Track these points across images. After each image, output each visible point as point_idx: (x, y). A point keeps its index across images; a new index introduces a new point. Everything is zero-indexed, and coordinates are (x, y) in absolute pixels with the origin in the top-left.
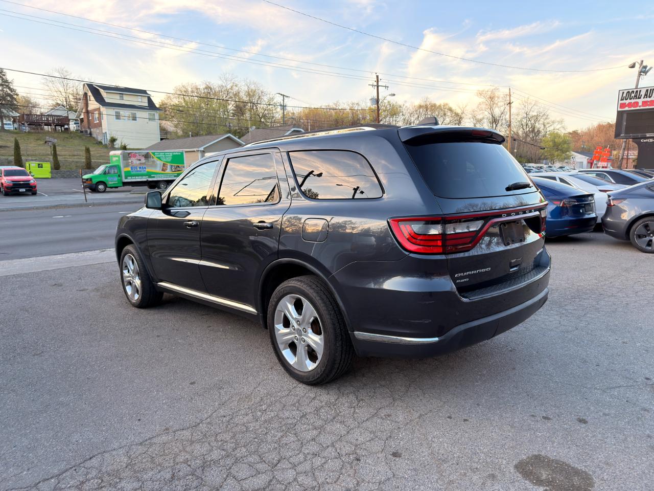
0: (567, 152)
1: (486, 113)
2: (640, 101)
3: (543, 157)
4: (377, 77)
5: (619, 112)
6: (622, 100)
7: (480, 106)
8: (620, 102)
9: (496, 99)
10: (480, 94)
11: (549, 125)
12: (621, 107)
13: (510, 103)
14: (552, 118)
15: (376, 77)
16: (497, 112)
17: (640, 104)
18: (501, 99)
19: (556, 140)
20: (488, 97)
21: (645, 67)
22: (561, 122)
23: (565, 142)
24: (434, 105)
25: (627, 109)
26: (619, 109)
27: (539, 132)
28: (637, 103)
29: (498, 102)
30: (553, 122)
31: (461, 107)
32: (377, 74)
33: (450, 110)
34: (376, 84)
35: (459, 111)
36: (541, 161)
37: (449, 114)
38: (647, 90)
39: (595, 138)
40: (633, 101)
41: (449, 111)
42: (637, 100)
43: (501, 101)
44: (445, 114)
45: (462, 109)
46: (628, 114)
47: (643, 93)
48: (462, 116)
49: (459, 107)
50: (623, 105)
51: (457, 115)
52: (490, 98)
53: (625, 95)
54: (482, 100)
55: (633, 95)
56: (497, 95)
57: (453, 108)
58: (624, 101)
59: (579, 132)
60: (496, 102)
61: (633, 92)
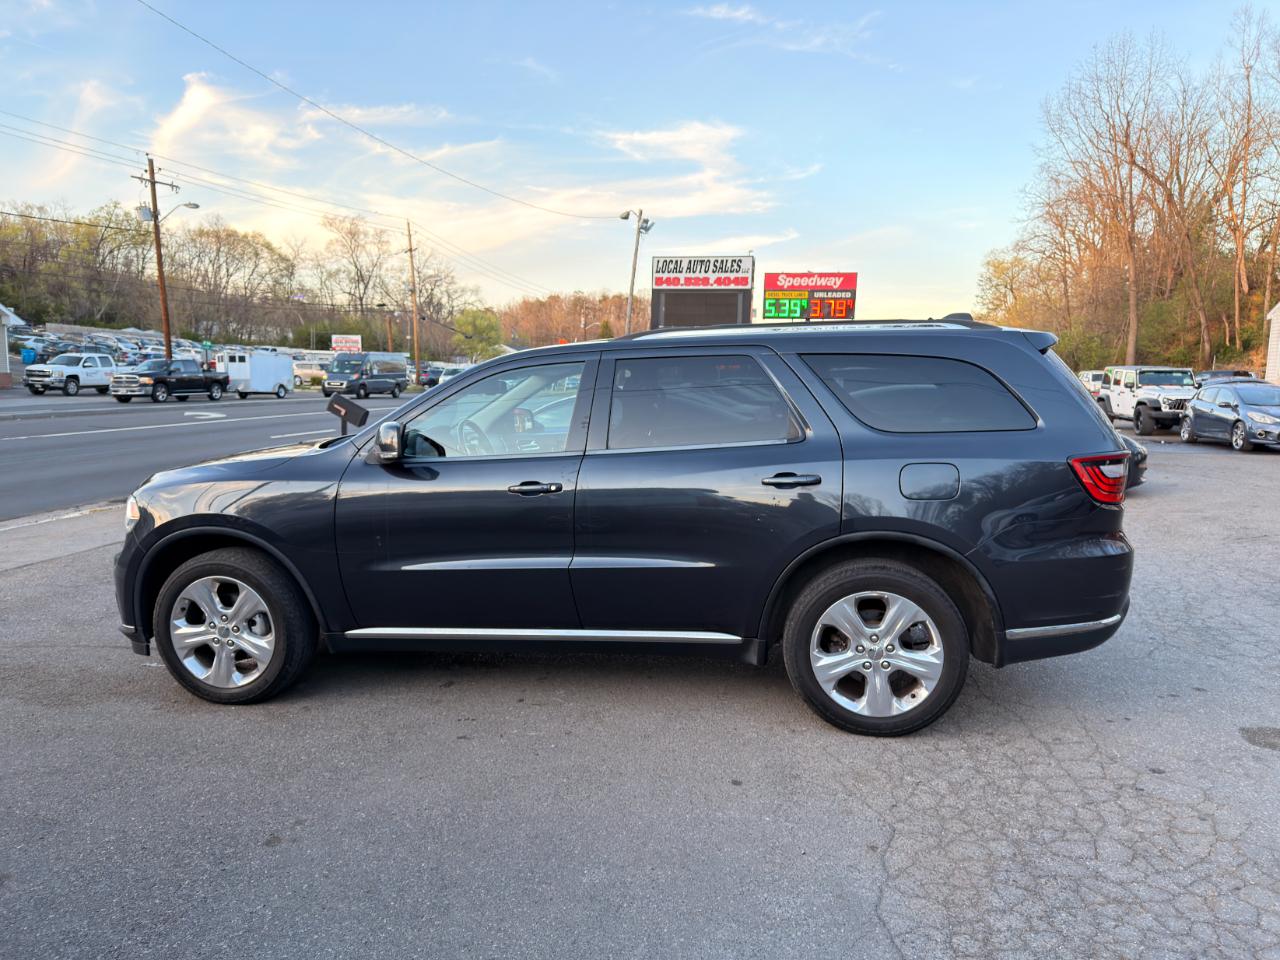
0: (495, 344)
1: (345, 261)
2: (682, 277)
3: (458, 351)
4: (151, 162)
5: (654, 291)
6: (658, 272)
7: (332, 248)
8: (656, 275)
9: (362, 236)
10: (330, 223)
11: (457, 295)
12: (657, 284)
13: (411, 250)
14: (461, 284)
15: (147, 162)
16: (364, 261)
17: (682, 281)
18: (371, 239)
19: (478, 322)
20: (345, 230)
21: (646, 221)
22: (476, 291)
23: (491, 327)
24: (231, 235)
25: (664, 287)
26: (656, 287)
27: (440, 306)
28: (678, 279)
29: (366, 243)
30: (463, 291)
31: (293, 244)
32: (150, 157)
33: (268, 246)
34: (148, 178)
35: (287, 252)
36: (453, 358)
37: (265, 254)
38: (690, 262)
39: (521, 324)
40: (672, 275)
41: (266, 250)
42: (678, 275)
43: (371, 242)
44: (257, 254)
45: (296, 249)
46: (667, 295)
47: (685, 265)
48: (295, 262)
49: (289, 244)
50: (659, 281)
51: (284, 259)
52: (350, 233)
53: (660, 265)
54: (334, 235)
55: (672, 266)
56: (361, 230)
57: (275, 245)
58: (660, 275)
59: (495, 310)
60: (362, 243)
61: (672, 261)
